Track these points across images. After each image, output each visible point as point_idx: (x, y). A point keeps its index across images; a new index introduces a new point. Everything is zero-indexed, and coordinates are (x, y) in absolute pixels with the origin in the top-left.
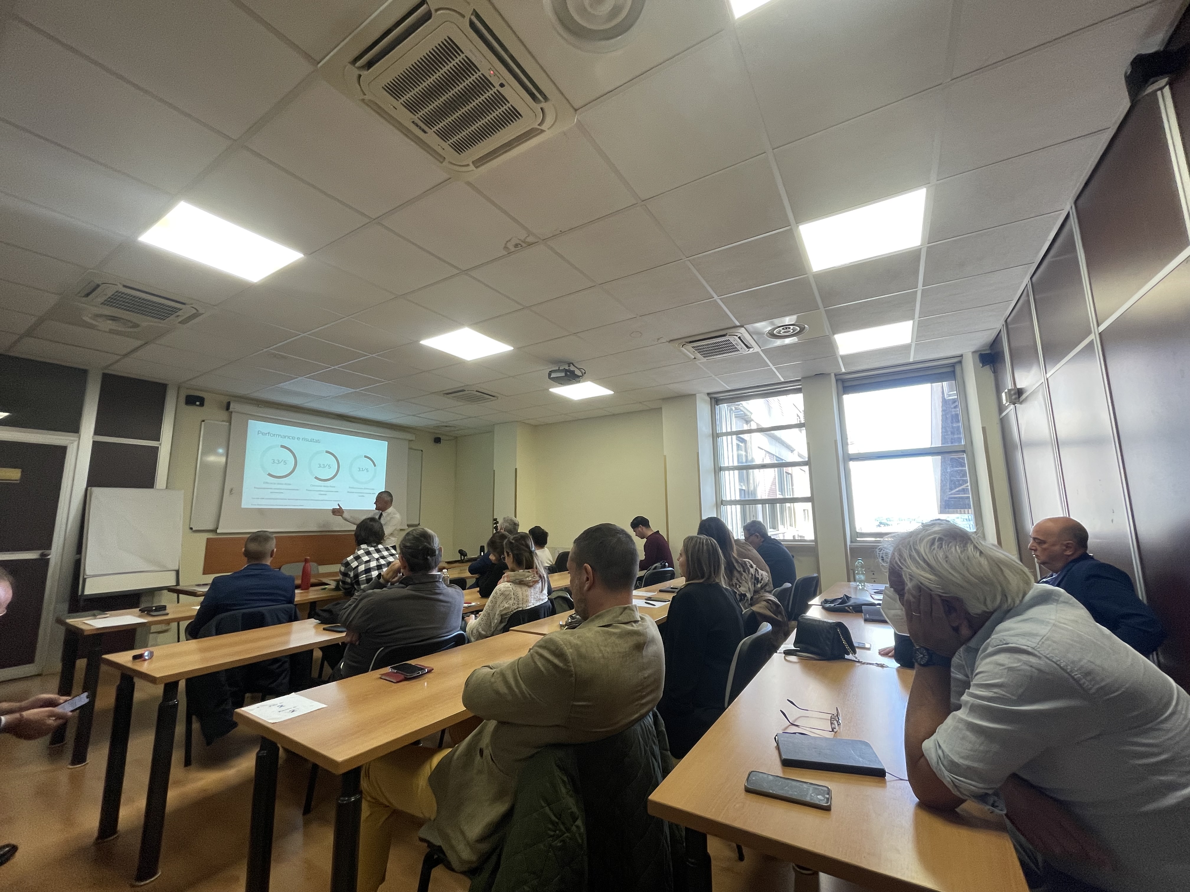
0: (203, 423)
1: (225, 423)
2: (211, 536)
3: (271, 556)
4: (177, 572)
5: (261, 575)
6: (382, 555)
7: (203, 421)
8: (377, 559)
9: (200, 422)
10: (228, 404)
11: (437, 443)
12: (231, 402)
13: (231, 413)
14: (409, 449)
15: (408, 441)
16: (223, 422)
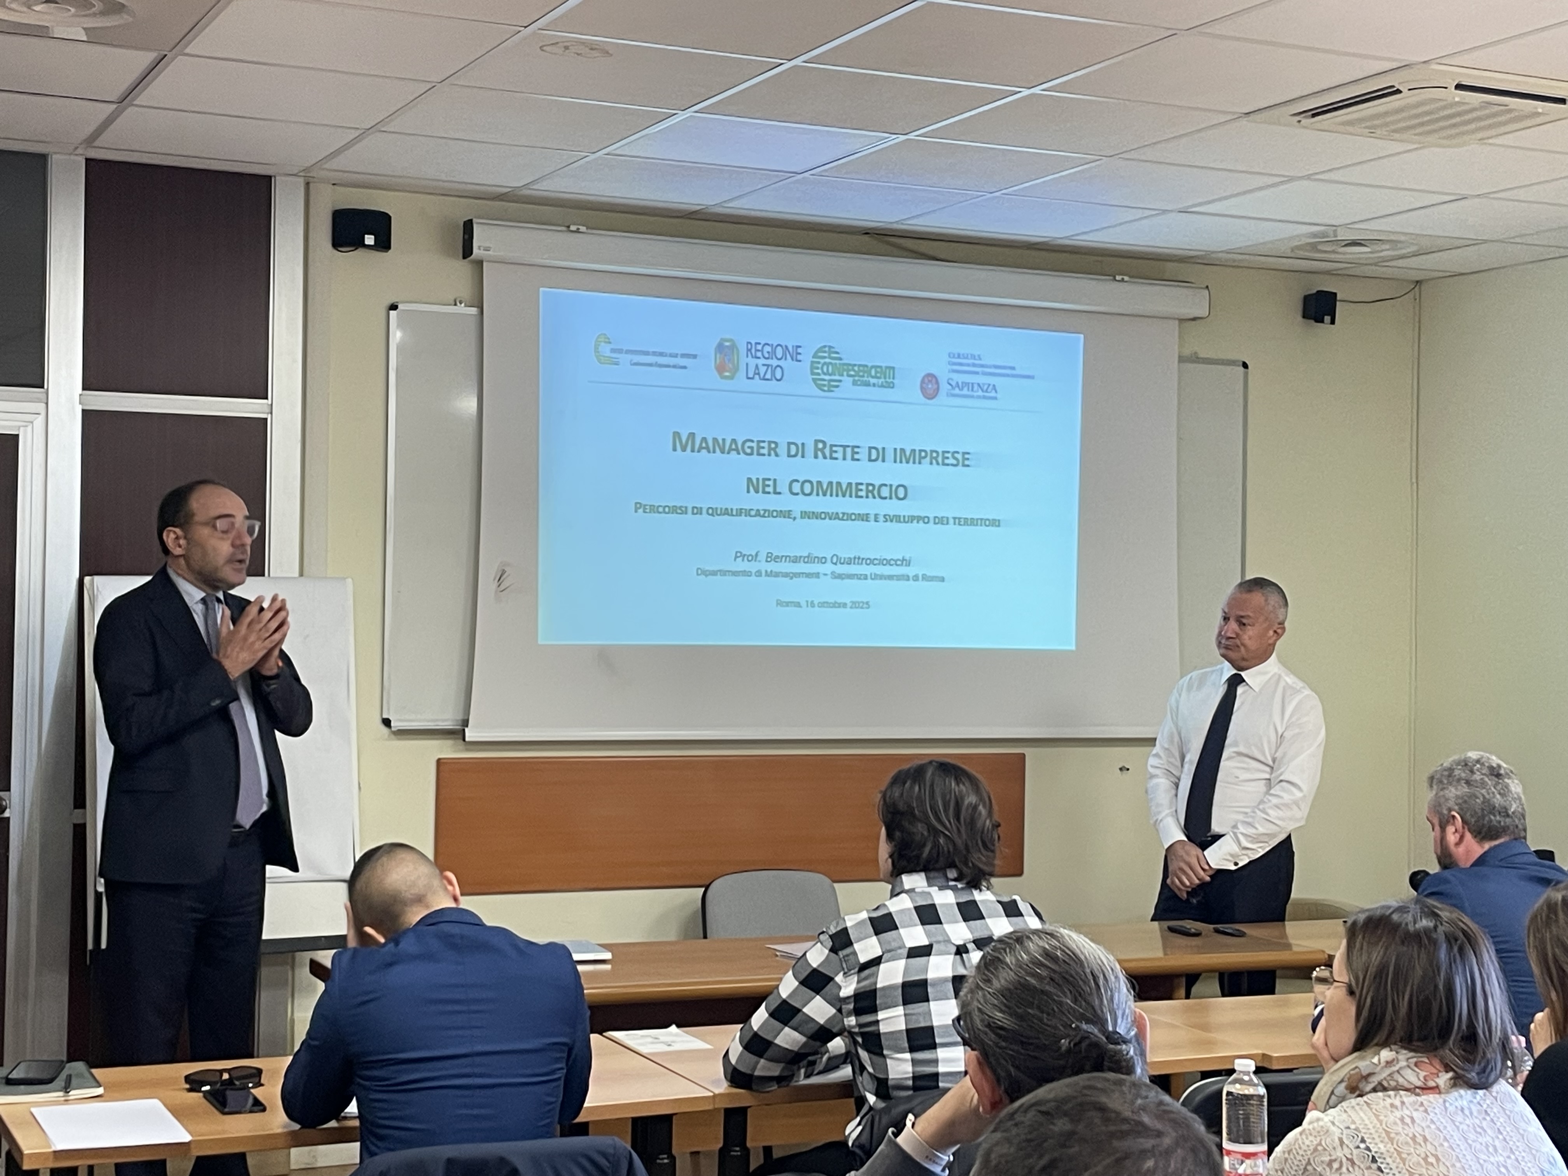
0: (392, 313)
1: (461, 309)
2: (448, 750)
7: (394, 307)
8: (961, 951)
9: (382, 312)
10: (468, 227)
11: (1317, 321)
12: (475, 220)
13: (480, 263)
14: (1182, 359)
15: (1177, 322)
16: (455, 305)
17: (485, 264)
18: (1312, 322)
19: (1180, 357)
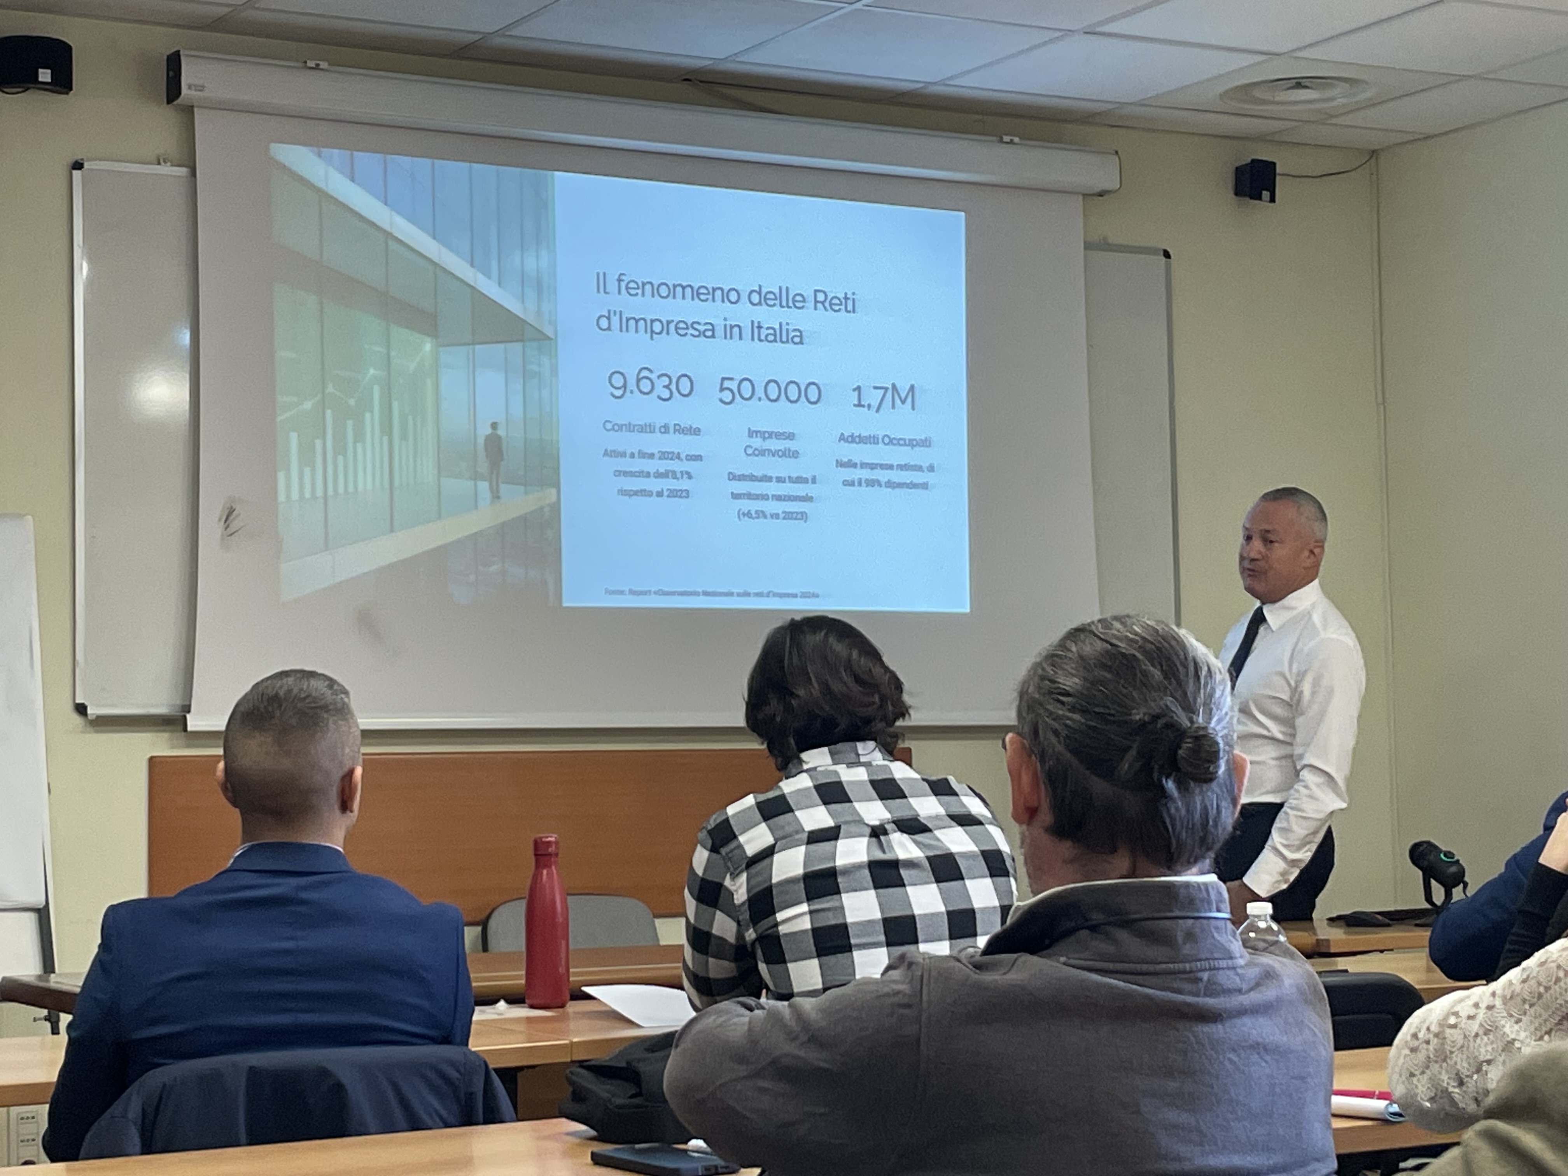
0: (76, 173)
1: (165, 169)
2: (162, 746)
3: (345, 806)
4: (43, 914)
5: (302, 902)
6: (905, 814)
7: (78, 166)
8: (877, 832)
9: (63, 172)
10: (174, 63)
11: (1252, 197)
12: (181, 53)
13: (189, 110)
14: (1088, 246)
15: (1081, 198)
16: (159, 164)
17: (196, 110)
18: (1247, 199)
19: (1085, 243)
